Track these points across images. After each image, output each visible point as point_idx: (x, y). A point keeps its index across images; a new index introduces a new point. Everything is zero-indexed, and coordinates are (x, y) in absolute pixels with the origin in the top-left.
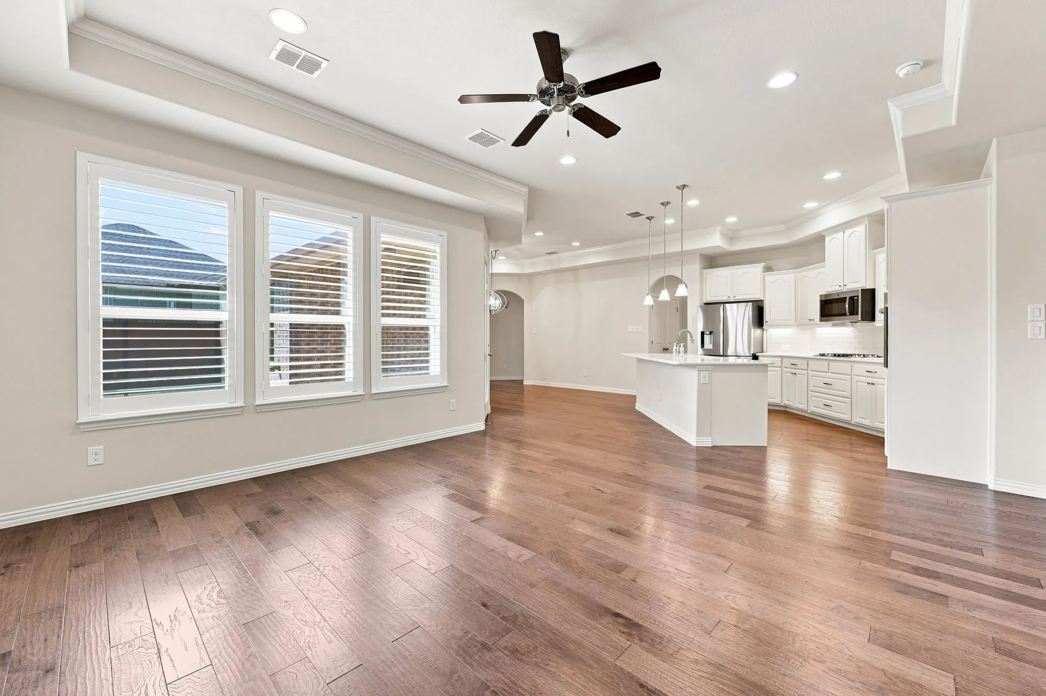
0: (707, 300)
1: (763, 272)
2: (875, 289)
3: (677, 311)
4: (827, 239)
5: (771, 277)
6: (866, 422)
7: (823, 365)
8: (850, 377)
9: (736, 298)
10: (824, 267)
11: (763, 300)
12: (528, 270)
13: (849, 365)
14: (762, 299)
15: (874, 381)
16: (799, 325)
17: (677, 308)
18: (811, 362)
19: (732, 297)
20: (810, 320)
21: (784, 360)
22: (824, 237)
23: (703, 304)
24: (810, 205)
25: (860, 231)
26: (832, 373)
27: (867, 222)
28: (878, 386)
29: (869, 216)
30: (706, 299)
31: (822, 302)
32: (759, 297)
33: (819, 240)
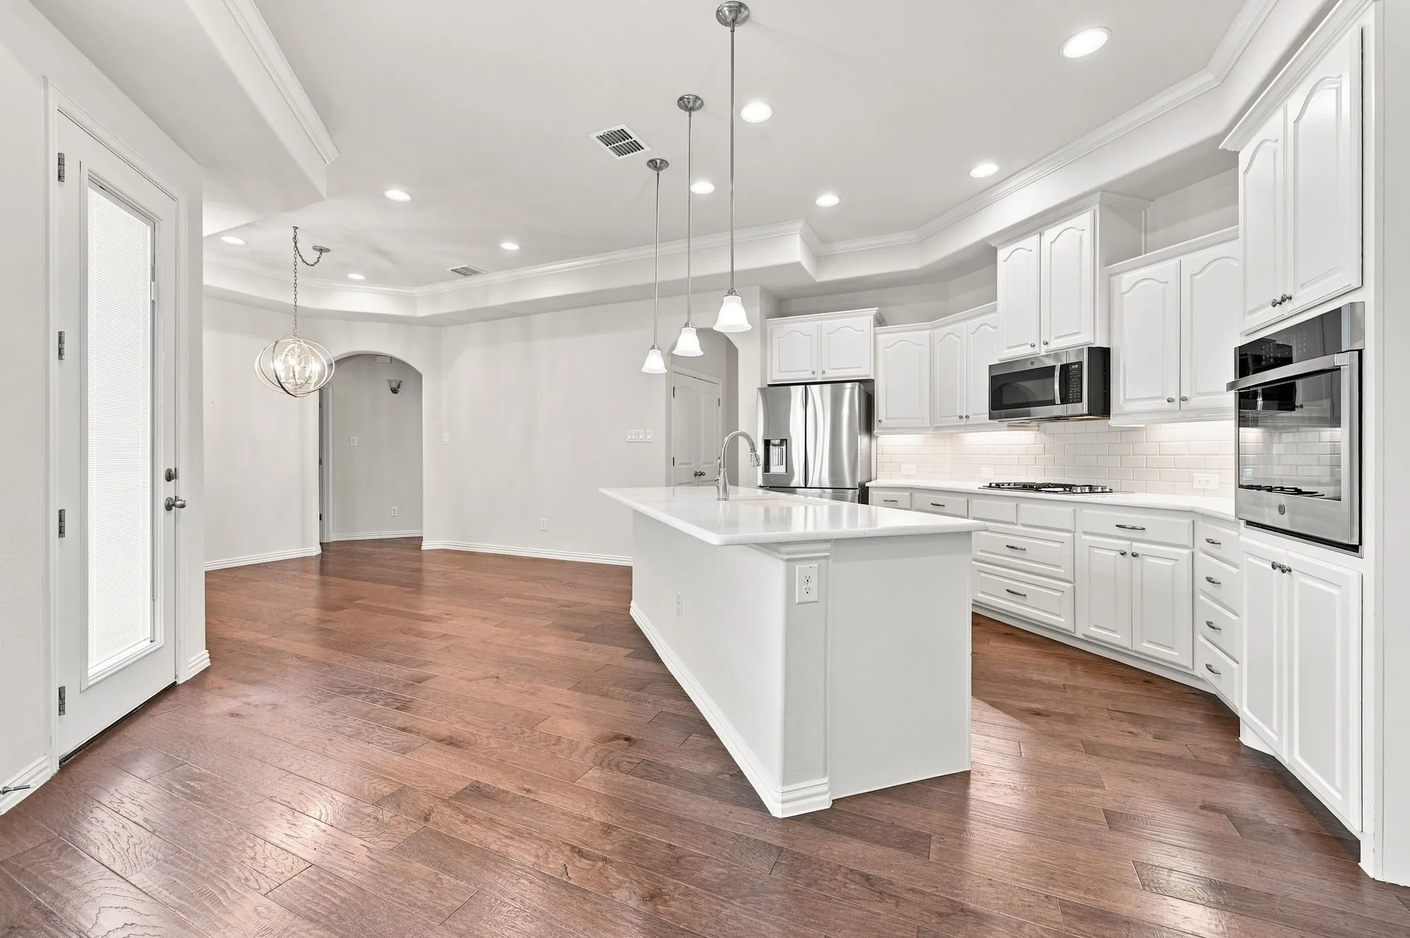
0: (774, 378)
1: (874, 327)
2: (1110, 348)
3: (719, 405)
4: (1002, 254)
5: (887, 336)
6: (1116, 638)
7: (1003, 507)
8: (1070, 535)
9: (824, 375)
10: (995, 310)
11: (872, 381)
12: (422, 311)
13: (1069, 509)
14: (872, 377)
15: (1137, 547)
16: (937, 428)
17: (719, 400)
18: (975, 501)
19: (820, 372)
20: (961, 417)
21: (917, 495)
22: (994, 251)
23: (767, 386)
24: (985, 170)
25: (1081, 229)
26: (1024, 525)
27: (1097, 207)
28: (1150, 560)
29: (1103, 189)
30: (772, 377)
31: (993, 379)
32: (867, 373)
33: (985, 256)
